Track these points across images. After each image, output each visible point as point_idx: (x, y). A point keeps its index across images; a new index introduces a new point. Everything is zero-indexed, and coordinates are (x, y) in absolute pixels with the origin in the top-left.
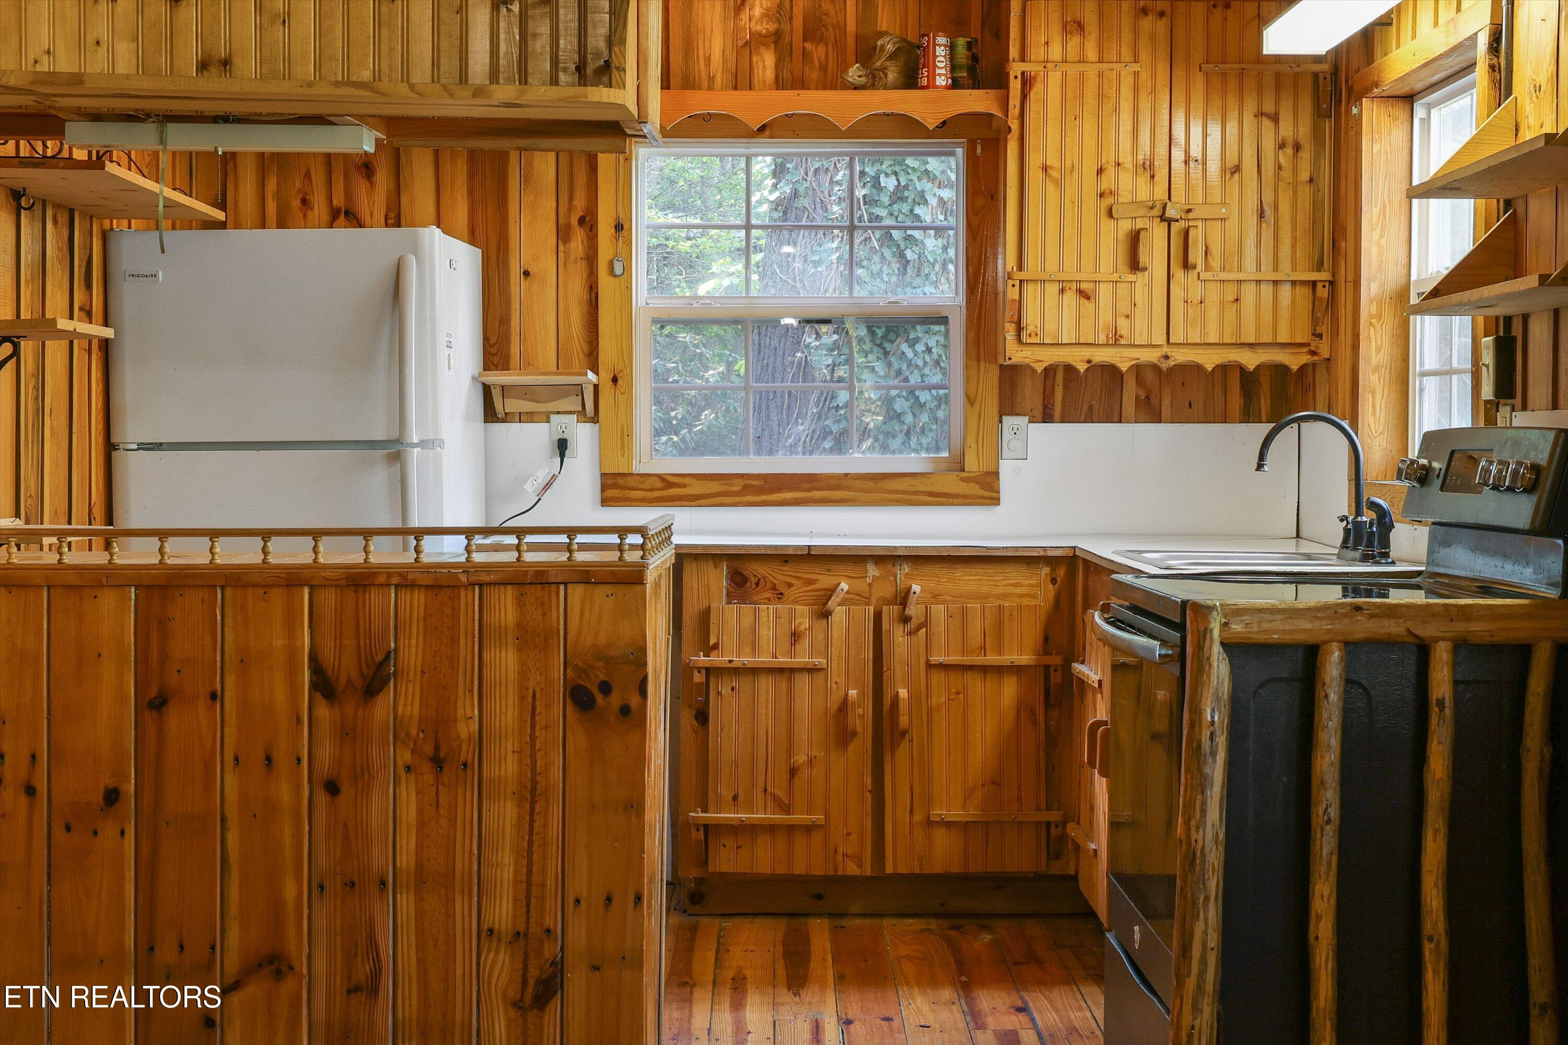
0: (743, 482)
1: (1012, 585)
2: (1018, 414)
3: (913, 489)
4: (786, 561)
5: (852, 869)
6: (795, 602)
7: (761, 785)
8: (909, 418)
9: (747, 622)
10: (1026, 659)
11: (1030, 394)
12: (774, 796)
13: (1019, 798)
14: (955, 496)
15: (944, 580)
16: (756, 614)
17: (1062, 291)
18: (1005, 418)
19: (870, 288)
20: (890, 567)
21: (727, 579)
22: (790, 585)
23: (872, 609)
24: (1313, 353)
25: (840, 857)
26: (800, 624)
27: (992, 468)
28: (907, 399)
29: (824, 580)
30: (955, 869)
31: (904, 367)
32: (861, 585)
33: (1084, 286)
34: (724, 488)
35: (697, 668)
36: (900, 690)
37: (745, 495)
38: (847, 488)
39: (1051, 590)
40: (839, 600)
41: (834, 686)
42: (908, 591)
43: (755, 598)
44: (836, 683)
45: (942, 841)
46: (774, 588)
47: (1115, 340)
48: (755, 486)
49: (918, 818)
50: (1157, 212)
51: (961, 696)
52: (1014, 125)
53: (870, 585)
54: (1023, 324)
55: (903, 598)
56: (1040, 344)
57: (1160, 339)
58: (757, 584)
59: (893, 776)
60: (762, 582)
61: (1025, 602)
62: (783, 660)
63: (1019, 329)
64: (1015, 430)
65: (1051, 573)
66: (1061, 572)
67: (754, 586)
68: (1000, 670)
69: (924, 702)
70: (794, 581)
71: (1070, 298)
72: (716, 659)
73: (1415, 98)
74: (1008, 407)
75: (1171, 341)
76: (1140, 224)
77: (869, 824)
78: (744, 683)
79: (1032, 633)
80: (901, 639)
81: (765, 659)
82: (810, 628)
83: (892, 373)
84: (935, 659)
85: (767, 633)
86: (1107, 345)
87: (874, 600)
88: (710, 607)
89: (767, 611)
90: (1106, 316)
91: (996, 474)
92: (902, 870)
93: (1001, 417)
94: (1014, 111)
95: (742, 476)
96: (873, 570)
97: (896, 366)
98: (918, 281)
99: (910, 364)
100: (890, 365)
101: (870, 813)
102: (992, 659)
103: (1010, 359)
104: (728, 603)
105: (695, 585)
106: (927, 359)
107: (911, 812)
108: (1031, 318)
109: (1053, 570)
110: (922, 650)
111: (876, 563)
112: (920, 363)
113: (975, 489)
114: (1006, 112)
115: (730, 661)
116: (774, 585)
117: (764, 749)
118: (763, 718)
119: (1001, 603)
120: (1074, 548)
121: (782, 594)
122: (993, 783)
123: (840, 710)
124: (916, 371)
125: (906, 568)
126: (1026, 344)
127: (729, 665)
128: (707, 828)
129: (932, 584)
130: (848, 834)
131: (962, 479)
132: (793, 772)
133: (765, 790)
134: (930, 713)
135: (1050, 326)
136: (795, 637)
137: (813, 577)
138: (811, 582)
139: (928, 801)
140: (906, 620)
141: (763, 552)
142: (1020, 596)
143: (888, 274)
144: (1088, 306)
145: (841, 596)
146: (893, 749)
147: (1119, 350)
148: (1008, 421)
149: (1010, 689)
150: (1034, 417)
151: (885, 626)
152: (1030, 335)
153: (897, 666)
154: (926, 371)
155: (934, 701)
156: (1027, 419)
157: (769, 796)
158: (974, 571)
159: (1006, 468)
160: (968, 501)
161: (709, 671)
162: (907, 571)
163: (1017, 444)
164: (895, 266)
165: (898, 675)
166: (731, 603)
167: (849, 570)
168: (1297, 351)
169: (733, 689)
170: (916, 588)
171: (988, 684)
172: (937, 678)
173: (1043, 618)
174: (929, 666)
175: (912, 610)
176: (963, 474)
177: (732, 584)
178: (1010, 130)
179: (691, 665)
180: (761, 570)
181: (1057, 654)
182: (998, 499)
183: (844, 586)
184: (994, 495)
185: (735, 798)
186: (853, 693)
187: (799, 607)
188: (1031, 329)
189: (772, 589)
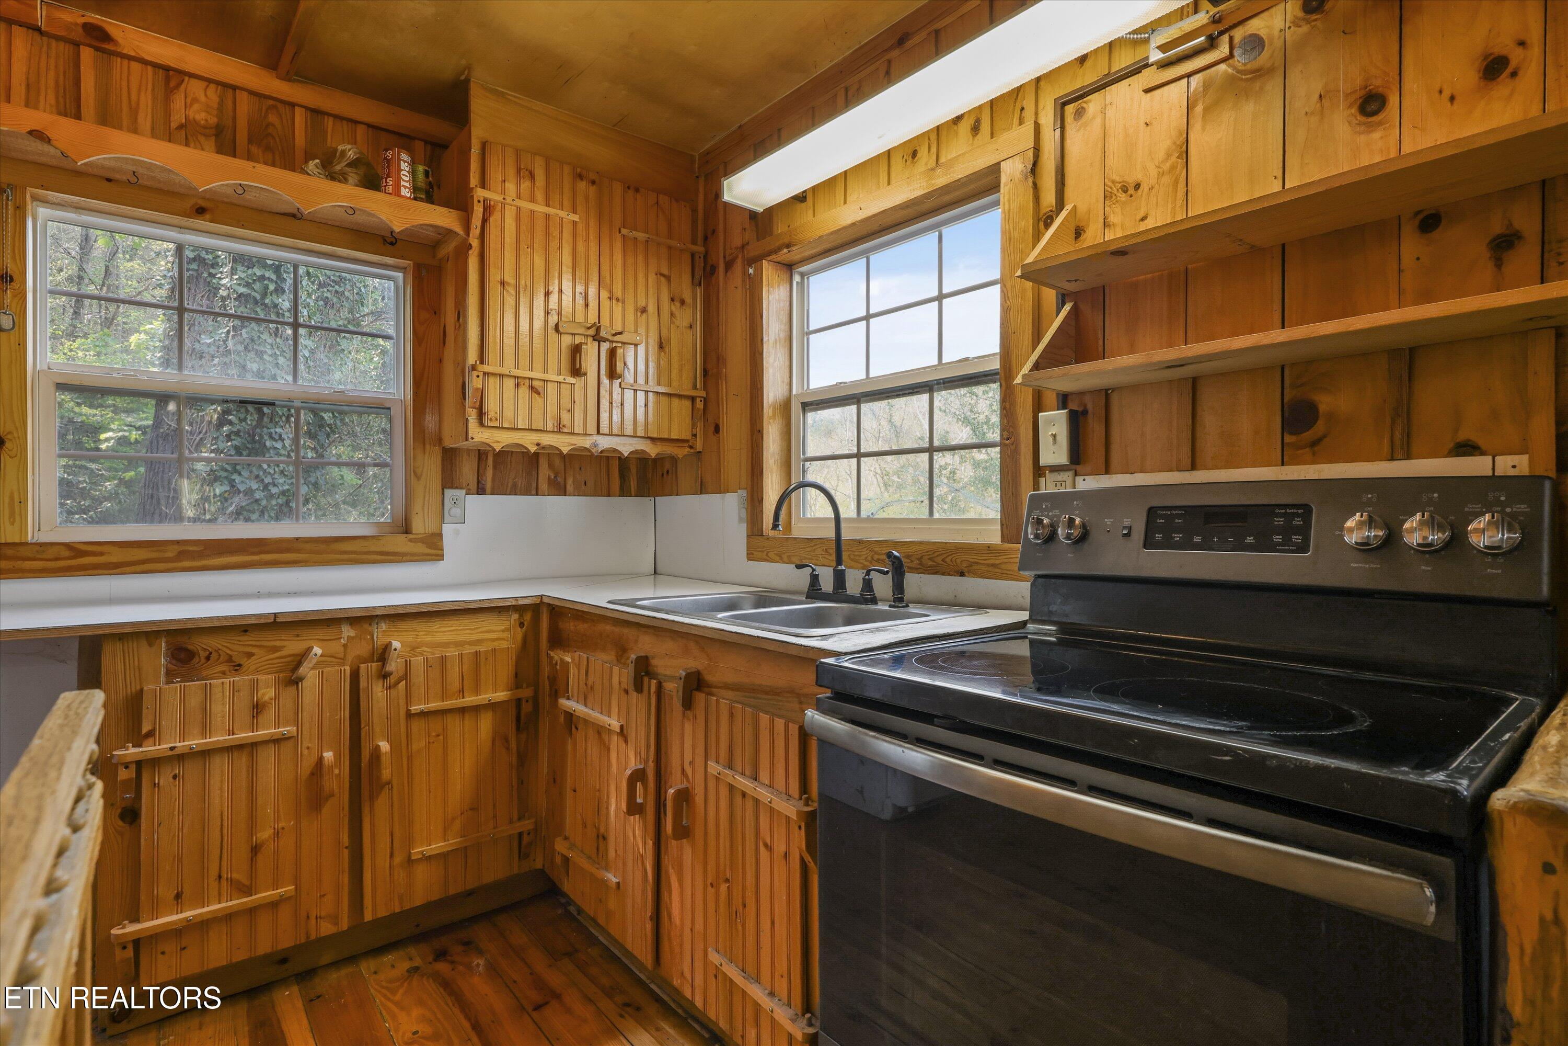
0: (178, 548)
1: (481, 632)
2: (457, 488)
3: (366, 550)
4: (246, 631)
5: (327, 929)
6: (257, 671)
7: (214, 873)
8: (264, 502)
9: (194, 701)
10: (501, 695)
11: (467, 470)
12: (231, 881)
13: (495, 817)
14: (404, 555)
15: (421, 633)
16: (207, 693)
17: (517, 385)
18: (447, 492)
19: (238, 427)
20: (366, 626)
21: (166, 655)
22: (250, 655)
23: (348, 668)
24: (691, 447)
25: (313, 922)
26: (264, 695)
27: (438, 531)
28: (263, 491)
29: (292, 646)
30: (435, 896)
31: (261, 473)
32: (336, 648)
33: (535, 383)
34: (155, 555)
35: (122, 764)
36: (381, 744)
37: (181, 561)
38: (298, 551)
39: (520, 633)
40: (311, 665)
41: (306, 752)
42: (387, 647)
43: (204, 673)
44: (308, 748)
45: (421, 873)
46: (230, 659)
47: (559, 429)
48: (194, 551)
49: (397, 860)
50: (592, 332)
51: (441, 737)
52: (475, 243)
53: (345, 646)
54: (485, 410)
55: (383, 655)
56: (499, 428)
57: (592, 429)
58: (208, 658)
59: (372, 824)
60: (214, 655)
61: (496, 645)
62: (243, 735)
63: (481, 414)
64: (455, 500)
65: (519, 619)
66: (528, 617)
67: (203, 660)
68: (476, 709)
69: (404, 751)
70: (254, 650)
71: (524, 391)
72: (150, 749)
73: (793, 267)
74: (449, 481)
75: (601, 432)
76: (578, 340)
77: (346, 880)
78: (192, 769)
79: (505, 671)
80: (380, 694)
81: (219, 738)
82: (277, 697)
83: (253, 476)
84: (415, 708)
85: (220, 709)
86: (553, 432)
87: (349, 658)
88: (142, 690)
89: (221, 685)
90: (552, 409)
91: (440, 535)
92: (382, 913)
93: (443, 489)
94: (475, 231)
95: (178, 542)
96: (347, 631)
97: (256, 473)
98: (270, 425)
99: (265, 471)
100: (251, 472)
101: (347, 870)
102: (470, 700)
103: (472, 438)
104: (167, 683)
105: (120, 667)
106: (277, 469)
107: (392, 856)
108: (492, 406)
109: (521, 616)
110: (402, 702)
111: (351, 624)
112: (272, 472)
113: (421, 548)
114: (467, 230)
115: (172, 749)
116: (231, 656)
117: (219, 833)
118: (217, 801)
119: (477, 648)
120: (541, 596)
121: (240, 665)
122: (471, 809)
123: (312, 774)
124: (269, 476)
125: (383, 626)
126: (488, 427)
127: (170, 753)
128: (137, 943)
129: (410, 638)
130: (322, 896)
131: (410, 540)
132: (255, 850)
133: (220, 877)
134: (410, 758)
135: (508, 413)
136: (257, 709)
137: (278, 643)
138: (275, 649)
139: (409, 841)
140: (385, 676)
141: (216, 624)
142: (493, 640)
143: (251, 420)
144: (538, 400)
145: (314, 661)
146: (372, 799)
147: (563, 437)
148: (449, 493)
149: (486, 724)
150: (469, 489)
151: (363, 684)
152: (491, 419)
153: (376, 720)
154: (276, 476)
155: (415, 747)
156: (464, 491)
157: (224, 883)
158: (450, 623)
159: (448, 530)
160: (416, 558)
161: (139, 764)
162: (384, 628)
163: (457, 511)
164: (256, 416)
165: (377, 729)
166: (173, 683)
167: (321, 633)
168: (681, 445)
169: (175, 777)
170: (396, 644)
171: (466, 722)
172: (417, 726)
173: (514, 657)
174: (409, 715)
175: (392, 666)
176: (411, 536)
177: (174, 662)
178: (470, 247)
179: (114, 761)
180: (213, 642)
181: (527, 687)
182: (442, 556)
183: (317, 650)
184: (439, 552)
185: (178, 896)
186: (328, 755)
187: (262, 677)
188: (491, 415)
189: (227, 661)
